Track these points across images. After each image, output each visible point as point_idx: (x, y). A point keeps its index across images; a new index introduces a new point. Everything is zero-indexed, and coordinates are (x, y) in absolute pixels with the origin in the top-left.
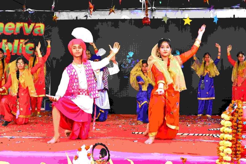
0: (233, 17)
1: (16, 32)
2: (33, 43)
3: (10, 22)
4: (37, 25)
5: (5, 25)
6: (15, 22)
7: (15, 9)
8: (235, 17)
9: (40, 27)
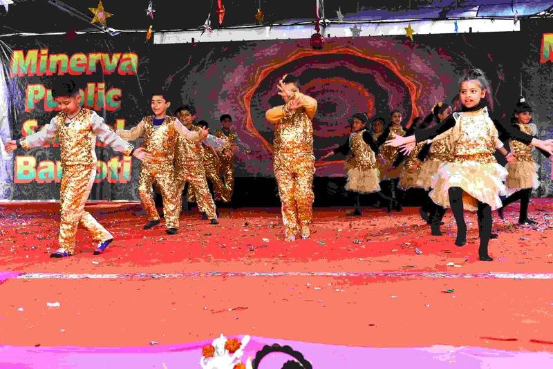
0: (468, 31)
1: (90, 69)
2: (119, 88)
3: (78, 52)
4: (125, 56)
5: (69, 58)
6: (87, 53)
7: (86, 28)
8: (473, 31)
9: (130, 59)
